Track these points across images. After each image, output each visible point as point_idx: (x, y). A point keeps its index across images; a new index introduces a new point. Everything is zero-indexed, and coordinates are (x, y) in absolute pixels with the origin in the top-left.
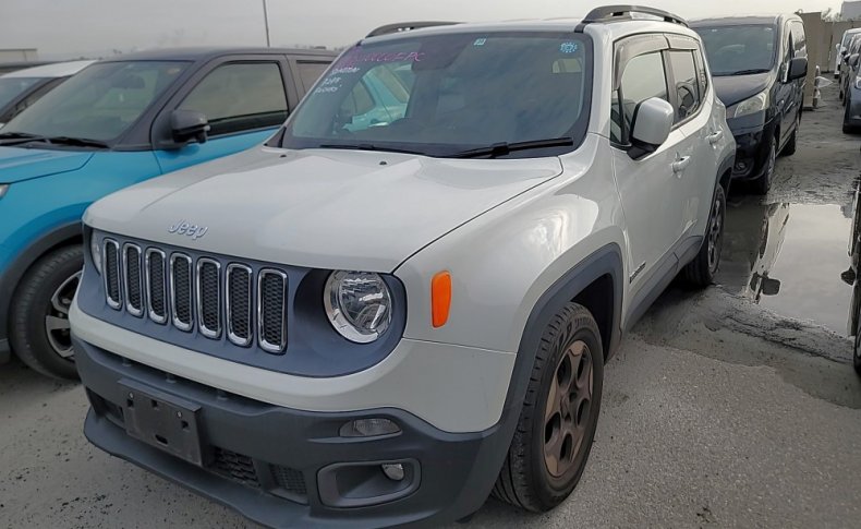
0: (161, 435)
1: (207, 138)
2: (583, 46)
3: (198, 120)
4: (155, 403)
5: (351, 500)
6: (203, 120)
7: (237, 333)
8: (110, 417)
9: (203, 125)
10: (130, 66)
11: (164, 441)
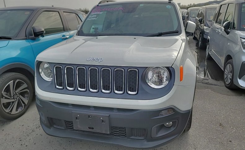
0: (90, 127)
1: (45, 35)
2: (172, 6)
3: (41, 30)
4: (89, 116)
5: (160, 134)
6: (43, 30)
7: (117, 90)
8: (55, 126)
9: (43, 31)
10: (9, 12)
11: (93, 129)
